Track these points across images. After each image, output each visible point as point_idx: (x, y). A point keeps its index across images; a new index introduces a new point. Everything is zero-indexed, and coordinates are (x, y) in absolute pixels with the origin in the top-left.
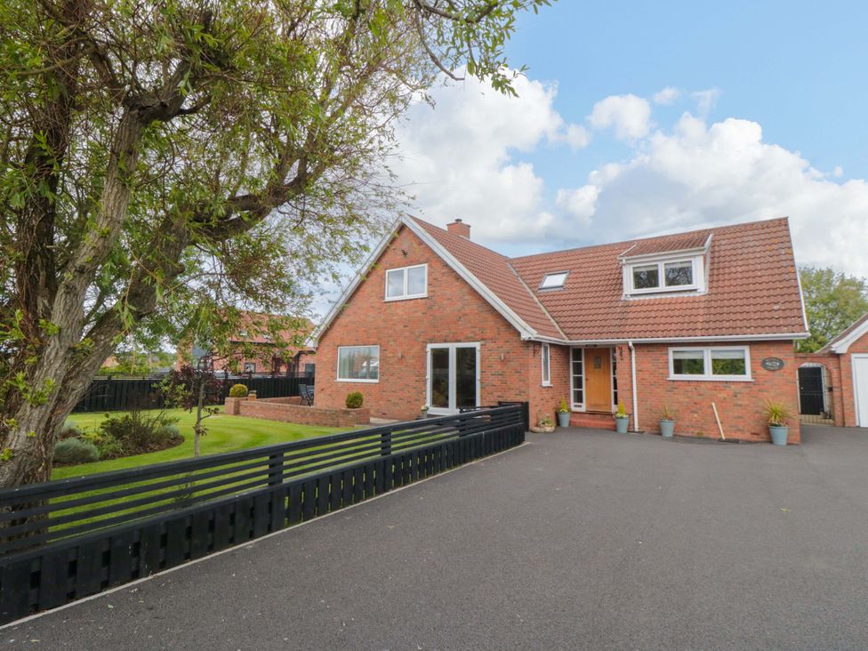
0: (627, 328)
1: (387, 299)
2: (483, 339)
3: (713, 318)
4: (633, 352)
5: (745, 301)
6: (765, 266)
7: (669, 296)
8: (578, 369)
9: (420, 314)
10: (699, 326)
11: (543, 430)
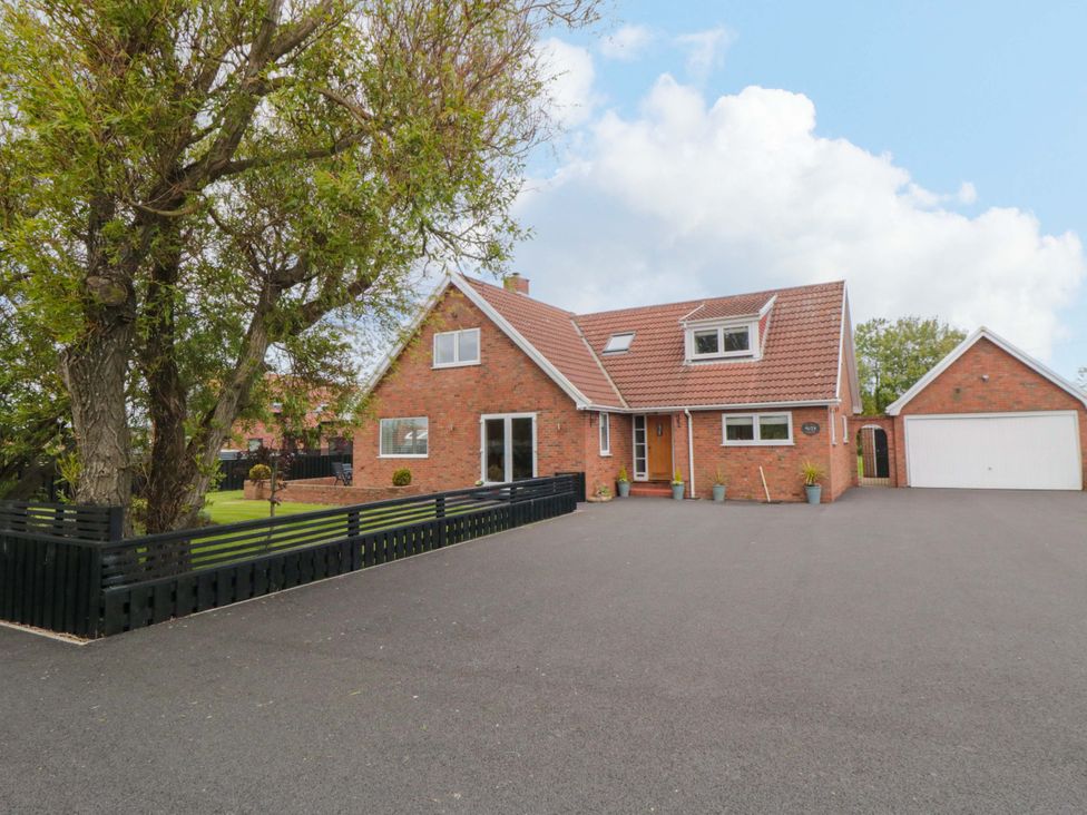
0: (685, 395)
1: (436, 366)
2: (539, 409)
3: (763, 385)
4: (690, 419)
5: (792, 368)
6: (816, 332)
7: (727, 362)
8: (640, 437)
9: (472, 383)
10: (750, 392)
11: (598, 499)
